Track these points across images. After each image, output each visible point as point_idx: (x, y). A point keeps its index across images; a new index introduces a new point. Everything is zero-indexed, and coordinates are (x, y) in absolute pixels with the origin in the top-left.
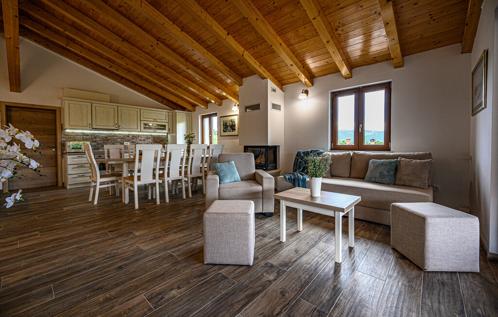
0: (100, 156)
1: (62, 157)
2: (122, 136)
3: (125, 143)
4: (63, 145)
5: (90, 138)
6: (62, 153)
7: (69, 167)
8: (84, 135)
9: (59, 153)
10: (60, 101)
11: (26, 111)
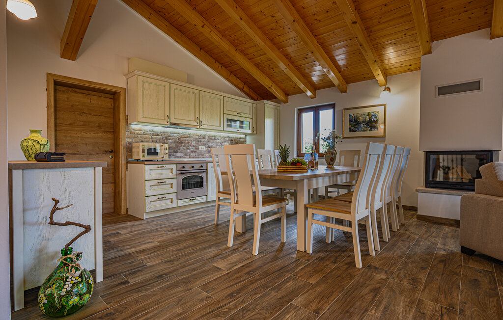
0: (183, 167)
1: (127, 168)
2: (197, 137)
3: (200, 147)
4: (129, 149)
5: (160, 139)
6: (127, 162)
7: (148, 184)
8: (153, 135)
9: (123, 161)
10: (125, 78)
11: (76, 92)
